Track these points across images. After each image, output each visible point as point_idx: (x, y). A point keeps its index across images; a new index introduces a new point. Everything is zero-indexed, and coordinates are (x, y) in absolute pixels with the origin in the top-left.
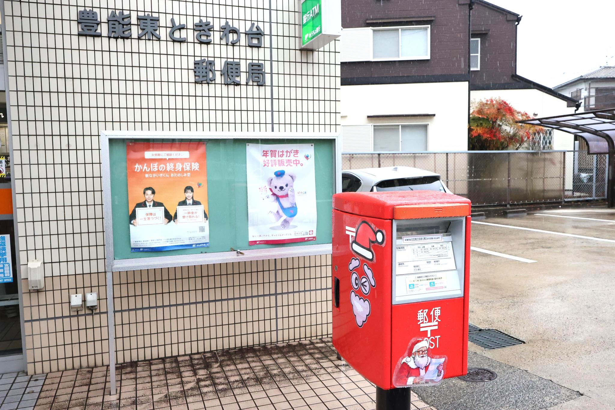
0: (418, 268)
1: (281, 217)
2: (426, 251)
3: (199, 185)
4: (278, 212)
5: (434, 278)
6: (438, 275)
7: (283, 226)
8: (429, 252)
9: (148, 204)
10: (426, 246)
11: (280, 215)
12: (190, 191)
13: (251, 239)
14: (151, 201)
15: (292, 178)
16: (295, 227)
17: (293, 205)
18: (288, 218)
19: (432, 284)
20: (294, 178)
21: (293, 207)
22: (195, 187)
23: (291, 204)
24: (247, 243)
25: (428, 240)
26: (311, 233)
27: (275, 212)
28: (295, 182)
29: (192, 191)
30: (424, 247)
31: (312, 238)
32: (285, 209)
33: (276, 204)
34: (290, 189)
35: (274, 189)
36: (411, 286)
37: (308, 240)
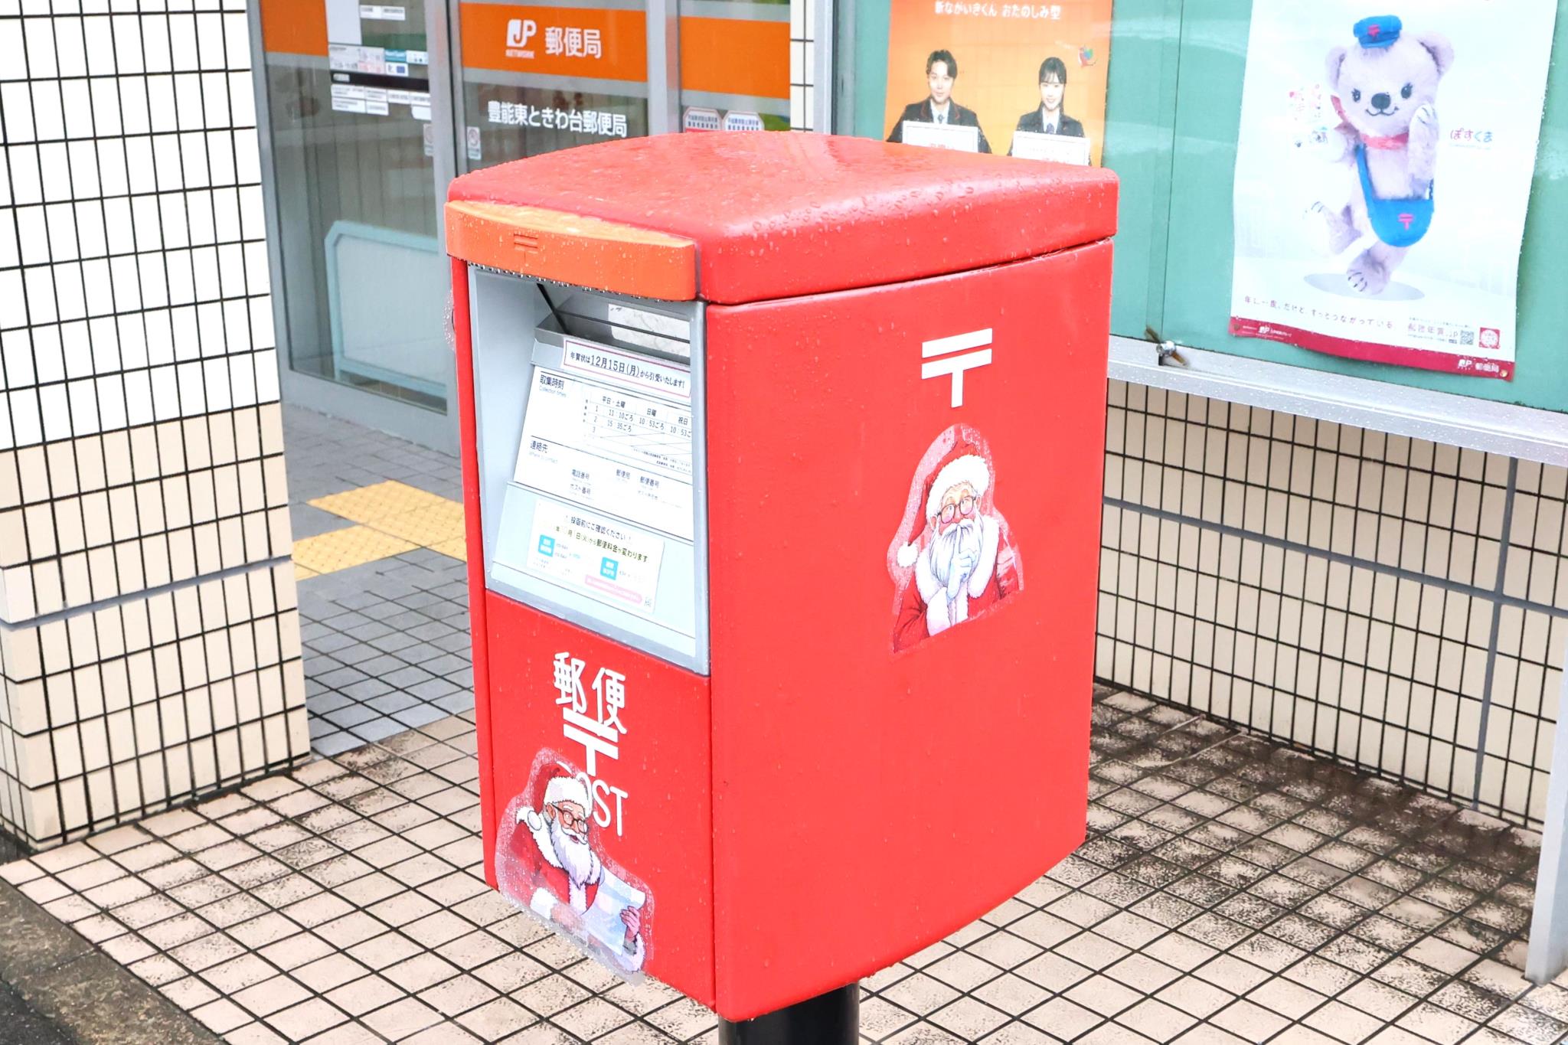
0: (582, 483)
1: (1355, 235)
2: (624, 426)
3: (1085, 58)
4: (1348, 211)
5: (621, 545)
6: (637, 541)
7: (1358, 278)
8: (634, 428)
9: (935, 110)
10: (632, 404)
11: (1356, 225)
12: (1056, 79)
13: (1241, 310)
14: (945, 102)
15: (1435, 58)
16: (1415, 294)
17: (1420, 191)
18: (1385, 250)
19: (609, 569)
20: (1443, 58)
21: (1417, 199)
22: (1072, 64)
23: (1414, 180)
24: (1225, 325)
25: (644, 380)
26: (1489, 339)
27: (1338, 210)
28: (1445, 78)
29: (1063, 79)
30: (623, 405)
31: (1495, 369)
32: (1384, 201)
33: (1351, 174)
34: (1420, 113)
35: (1347, 102)
36: (547, 545)
37: (1471, 372)
